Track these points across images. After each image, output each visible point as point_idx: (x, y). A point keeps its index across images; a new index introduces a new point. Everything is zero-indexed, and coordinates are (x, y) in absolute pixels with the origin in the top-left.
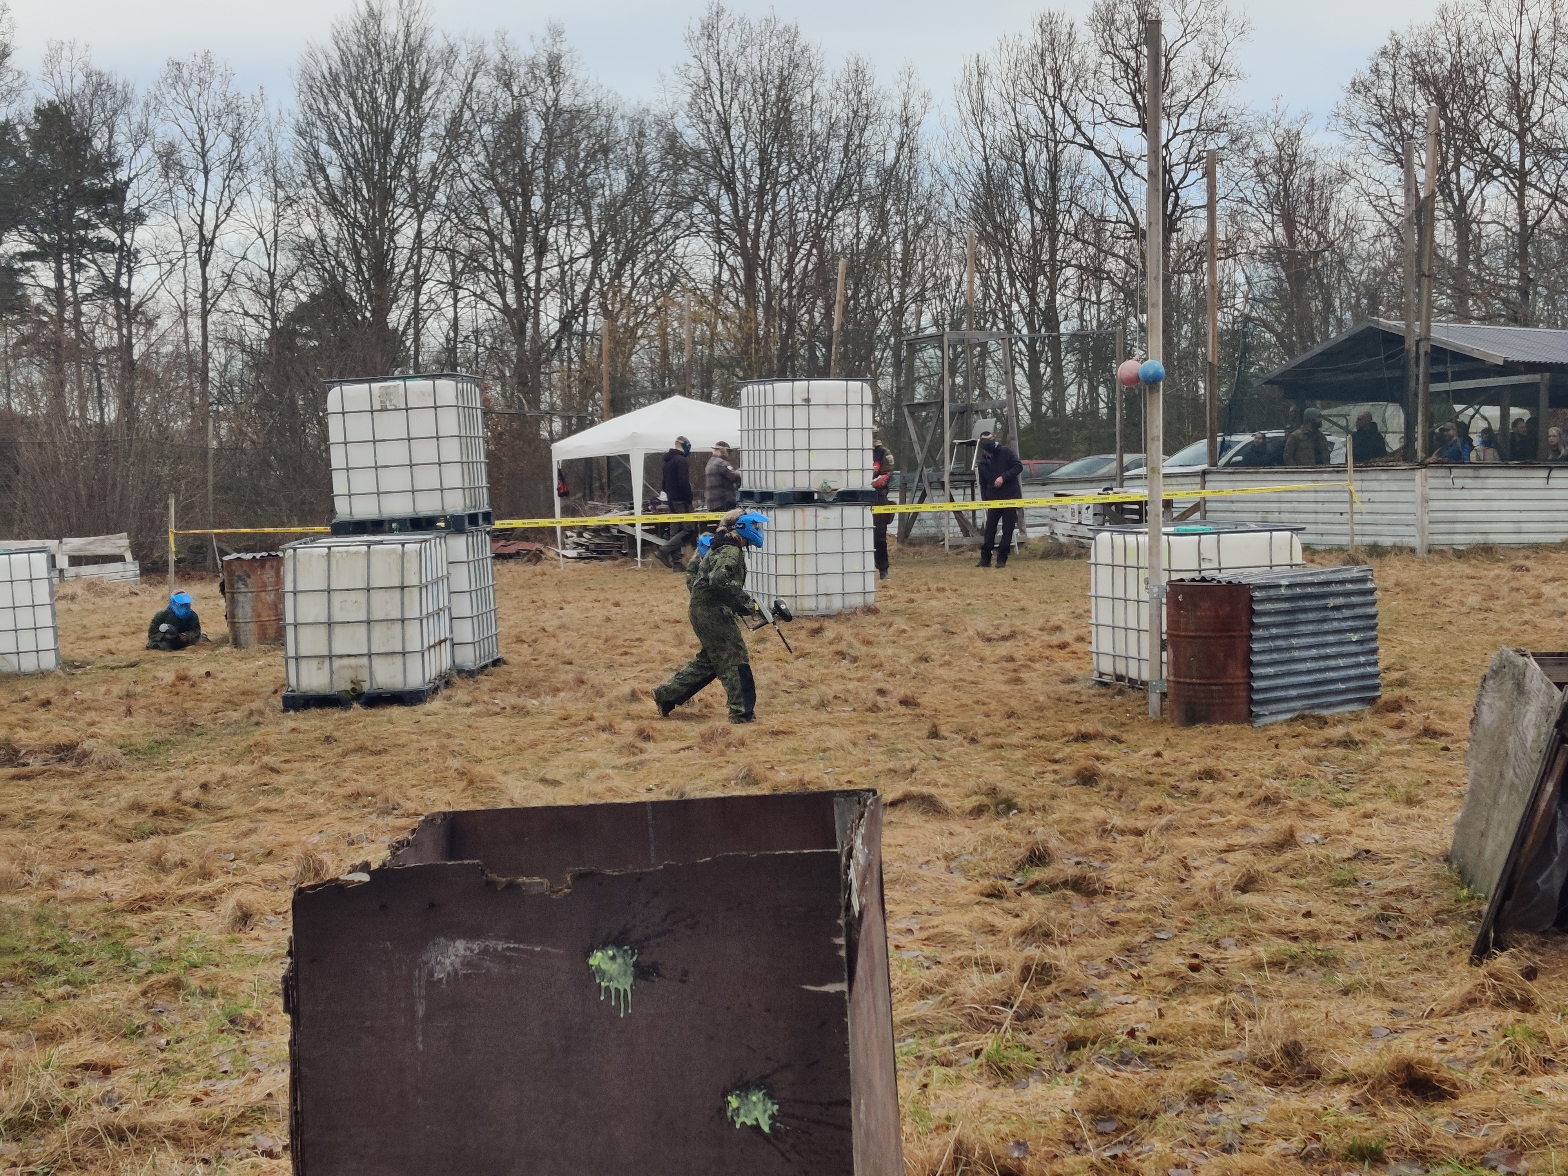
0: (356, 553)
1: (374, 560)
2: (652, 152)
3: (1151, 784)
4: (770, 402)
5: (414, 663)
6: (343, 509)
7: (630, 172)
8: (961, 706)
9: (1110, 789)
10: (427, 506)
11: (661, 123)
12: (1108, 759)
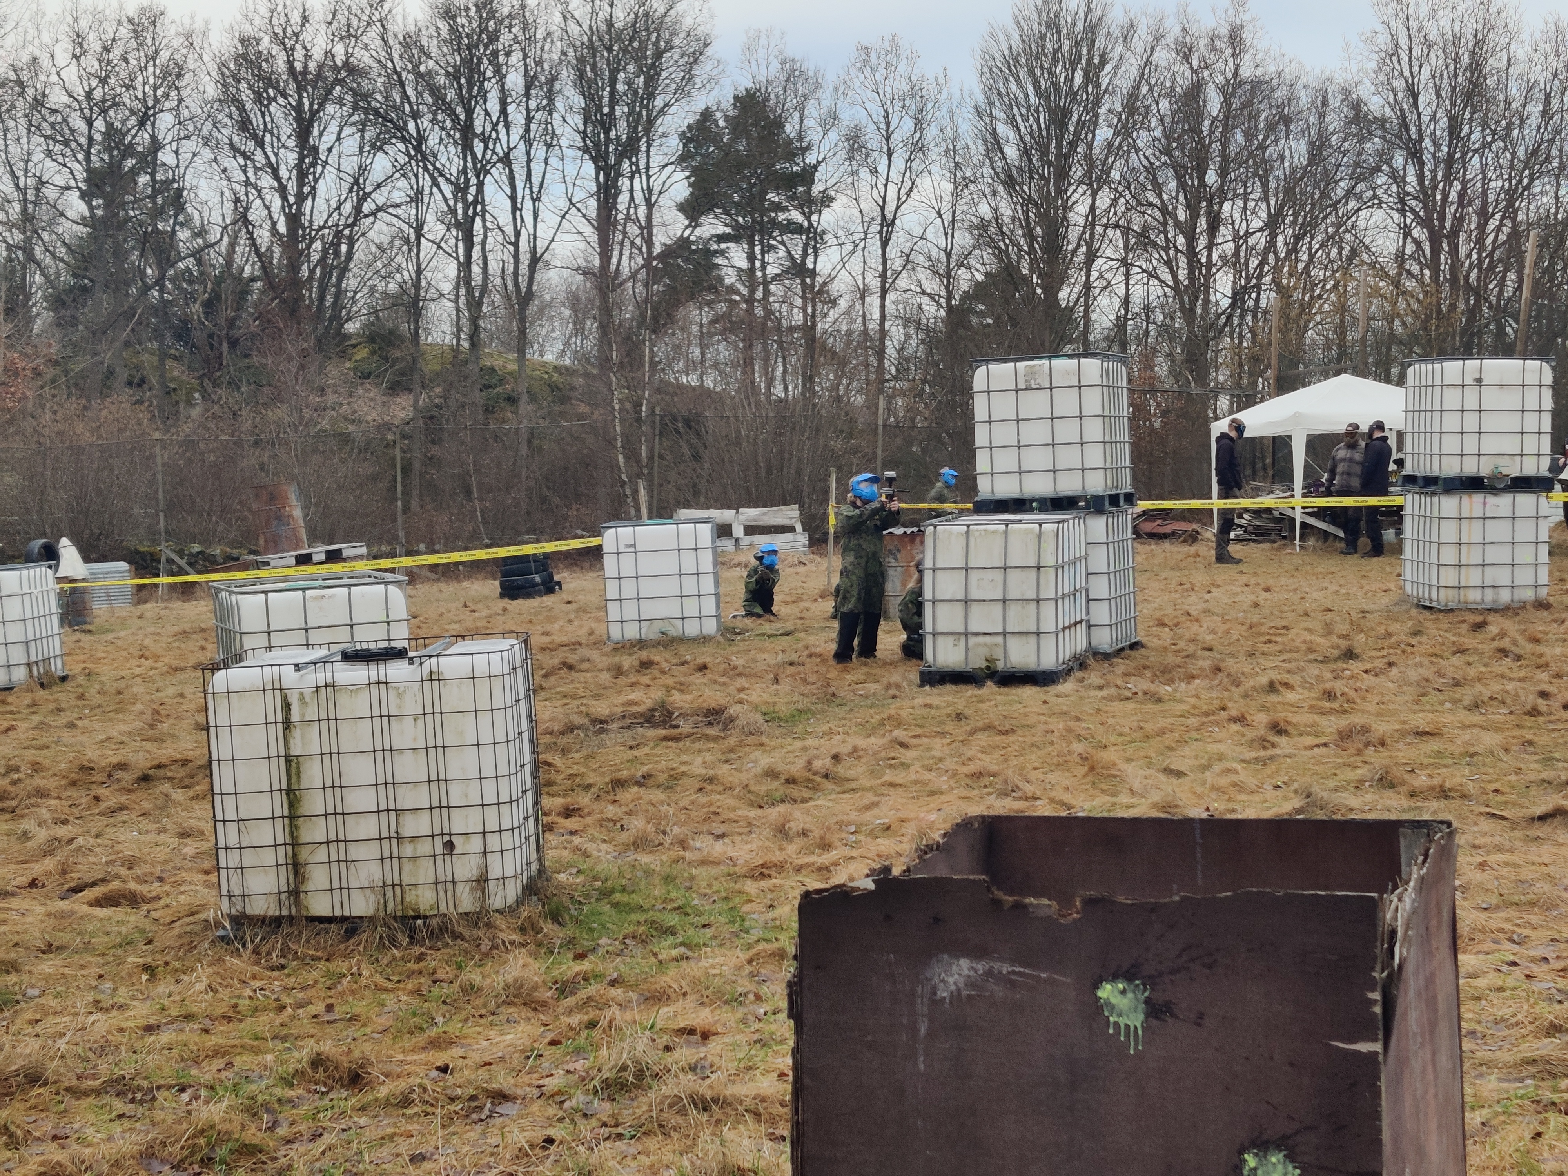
0: (994, 532)
1: (1011, 538)
2: (1334, 122)
4: (1438, 381)
5: (1048, 643)
6: (985, 488)
7: (1312, 144)
10: (1068, 486)
11: (1346, 93)
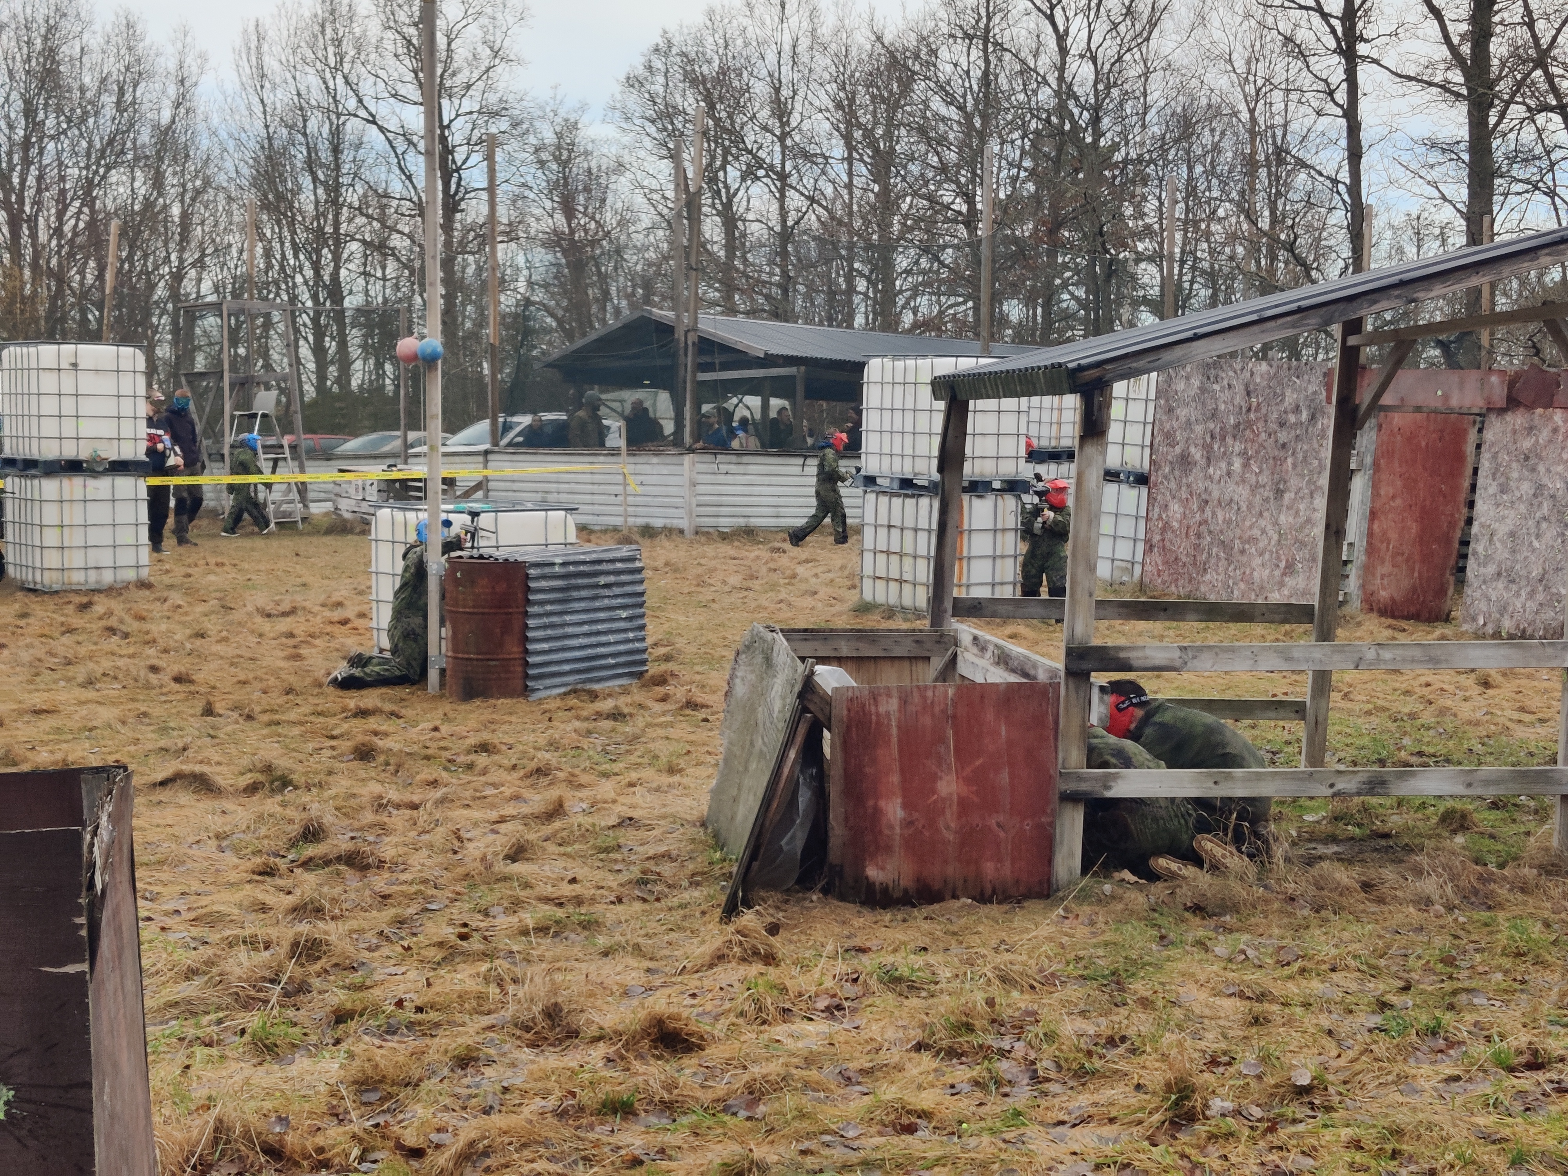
3: (427, 758)
4: (34, 365)
8: (239, 682)
9: (387, 764)
12: (386, 734)
